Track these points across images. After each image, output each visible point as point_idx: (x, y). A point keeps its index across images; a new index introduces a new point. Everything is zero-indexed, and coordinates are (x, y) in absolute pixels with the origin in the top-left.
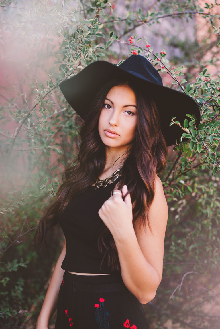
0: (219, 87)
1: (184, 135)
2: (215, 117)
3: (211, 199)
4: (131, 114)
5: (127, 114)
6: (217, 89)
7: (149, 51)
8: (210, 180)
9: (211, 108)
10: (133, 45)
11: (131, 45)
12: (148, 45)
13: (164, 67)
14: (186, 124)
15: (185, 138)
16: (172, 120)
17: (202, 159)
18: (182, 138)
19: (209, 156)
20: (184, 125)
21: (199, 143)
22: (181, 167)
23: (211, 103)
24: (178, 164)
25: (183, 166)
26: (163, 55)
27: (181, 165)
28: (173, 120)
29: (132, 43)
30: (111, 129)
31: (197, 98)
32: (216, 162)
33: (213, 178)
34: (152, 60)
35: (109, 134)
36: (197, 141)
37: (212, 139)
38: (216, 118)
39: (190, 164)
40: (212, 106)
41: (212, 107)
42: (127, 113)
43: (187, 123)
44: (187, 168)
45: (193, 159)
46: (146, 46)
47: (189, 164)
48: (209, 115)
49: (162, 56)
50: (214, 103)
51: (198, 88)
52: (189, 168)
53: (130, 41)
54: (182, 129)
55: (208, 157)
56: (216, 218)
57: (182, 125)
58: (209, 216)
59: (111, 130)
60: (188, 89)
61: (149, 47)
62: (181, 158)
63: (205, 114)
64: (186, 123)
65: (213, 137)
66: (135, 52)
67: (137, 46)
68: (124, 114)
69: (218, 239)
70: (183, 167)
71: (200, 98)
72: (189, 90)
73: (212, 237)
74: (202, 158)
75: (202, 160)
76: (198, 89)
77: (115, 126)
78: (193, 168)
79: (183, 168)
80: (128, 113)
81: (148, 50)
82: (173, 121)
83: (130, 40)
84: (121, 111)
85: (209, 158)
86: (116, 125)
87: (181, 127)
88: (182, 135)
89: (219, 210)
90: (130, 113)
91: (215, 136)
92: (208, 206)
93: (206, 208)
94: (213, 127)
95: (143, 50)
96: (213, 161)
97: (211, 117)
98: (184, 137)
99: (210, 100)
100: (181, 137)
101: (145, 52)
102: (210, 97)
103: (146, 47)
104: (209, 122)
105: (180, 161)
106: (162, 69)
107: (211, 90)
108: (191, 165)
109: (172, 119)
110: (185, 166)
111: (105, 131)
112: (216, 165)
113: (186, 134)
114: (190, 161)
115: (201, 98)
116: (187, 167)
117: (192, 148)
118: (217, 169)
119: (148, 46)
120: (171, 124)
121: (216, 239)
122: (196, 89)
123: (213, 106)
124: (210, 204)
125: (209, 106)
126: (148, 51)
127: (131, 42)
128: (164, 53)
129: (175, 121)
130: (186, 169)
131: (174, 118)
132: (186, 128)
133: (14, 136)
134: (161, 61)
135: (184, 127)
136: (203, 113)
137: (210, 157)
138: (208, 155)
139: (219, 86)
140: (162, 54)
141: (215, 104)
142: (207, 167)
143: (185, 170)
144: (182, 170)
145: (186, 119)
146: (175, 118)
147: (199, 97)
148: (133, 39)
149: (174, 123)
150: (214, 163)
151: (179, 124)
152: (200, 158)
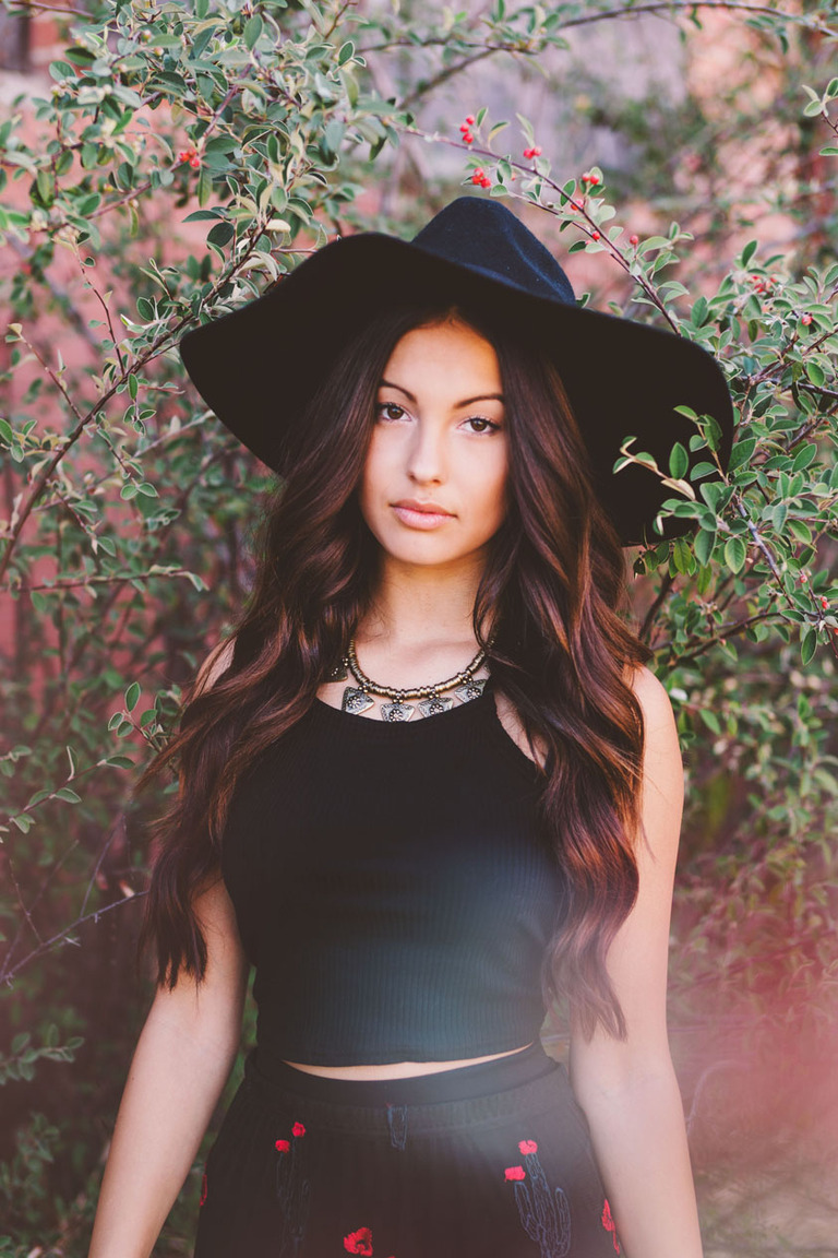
0: (811, 315)
1: (671, 505)
2: (803, 432)
3: (801, 764)
4: (488, 429)
5: (472, 430)
6: (802, 323)
7: (539, 171)
8: (784, 685)
9: (788, 396)
10: (474, 150)
11: (467, 148)
12: (531, 150)
13: (598, 235)
14: (679, 462)
15: (672, 517)
16: (623, 450)
17: (757, 600)
18: (663, 519)
19: (786, 587)
20: (673, 466)
21: (735, 536)
22: (674, 635)
23: (787, 379)
24: (659, 621)
25: (682, 628)
26: (591, 190)
27: (671, 625)
28: (627, 450)
29: (470, 141)
30: (420, 497)
31: (735, 353)
32: (813, 613)
33: (797, 679)
34: (551, 206)
35: (414, 518)
36: (725, 527)
37: (783, 517)
38: (806, 435)
39: (711, 620)
40: (790, 388)
41: (790, 392)
42: (468, 427)
43: (682, 459)
44: (696, 638)
45: (721, 600)
46: (525, 154)
47: (703, 623)
48: (782, 423)
49: (588, 190)
50: (801, 378)
51: (735, 311)
52: (704, 638)
53: (463, 134)
54: (664, 482)
55: (780, 595)
56: (821, 842)
57: (664, 467)
58: (793, 831)
59: (422, 503)
60: (700, 317)
61: (535, 157)
62: (671, 599)
63: (761, 420)
64: (678, 457)
65: (788, 511)
66: (482, 175)
67: (491, 151)
68: (460, 432)
69: (832, 924)
70: (678, 631)
71: (744, 354)
72: (702, 321)
73: (806, 917)
74: (757, 595)
75: (756, 605)
76: (738, 315)
77: (434, 484)
78: (723, 637)
79: (682, 639)
80: (472, 425)
81: (533, 169)
82: (626, 453)
83: (463, 130)
84: (448, 423)
85: (787, 598)
86: (436, 481)
87: (660, 474)
88: (664, 506)
89: (832, 808)
90: (478, 424)
91: (793, 506)
92: (788, 791)
93: (782, 800)
94: (791, 469)
95: (512, 167)
96: (800, 609)
97: (786, 431)
98: (668, 514)
99: (777, 366)
100: (656, 516)
101: (524, 173)
102: (779, 354)
103: (524, 158)
104: (780, 452)
105: (666, 609)
106: (590, 242)
107: (784, 327)
108: (714, 626)
109: (622, 446)
110: (689, 632)
111: (395, 506)
112: (813, 624)
113: (680, 503)
114: (709, 612)
115: (751, 354)
116: (695, 633)
117: (704, 555)
118: (817, 642)
119: (533, 153)
120: (620, 466)
121: (825, 926)
122: (732, 318)
123: (793, 387)
124: (794, 782)
125: (780, 389)
126: (535, 172)
127: (465, 138)
128: (594, 181)
129: (634, 454)
130: (694, 642)
131: (628, 440)
132: (678, 479)
133: (9, 529)
134: (583, 211)
135: (670, 476)
136: (754, 414)
137: (788, 593)
138: (782, 584)
139: (809, 312)
140: (588, 183)
141: (804, 381)
142: (776, 632)
143: (688, 646)
144: (678, 645)
145: (677, 444)
146: (634, 439)
147: (741, 351)
148: (475, 124)
149: (632, 459)
150: (805, 616)
151: (653, 464)
152: (748, 596)
